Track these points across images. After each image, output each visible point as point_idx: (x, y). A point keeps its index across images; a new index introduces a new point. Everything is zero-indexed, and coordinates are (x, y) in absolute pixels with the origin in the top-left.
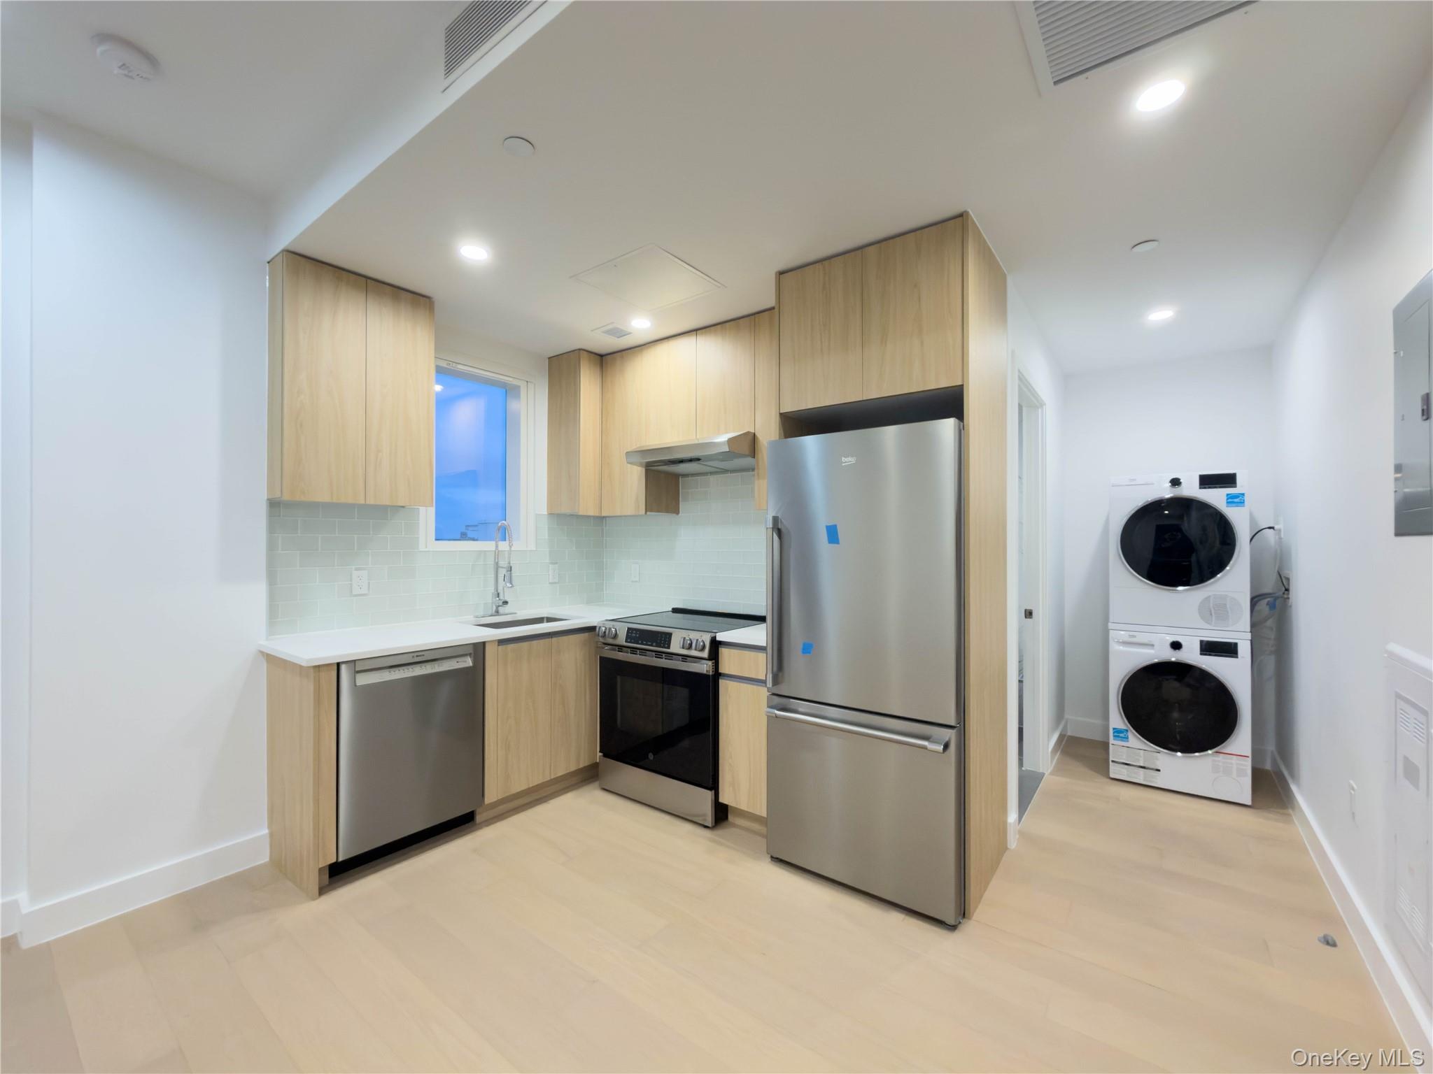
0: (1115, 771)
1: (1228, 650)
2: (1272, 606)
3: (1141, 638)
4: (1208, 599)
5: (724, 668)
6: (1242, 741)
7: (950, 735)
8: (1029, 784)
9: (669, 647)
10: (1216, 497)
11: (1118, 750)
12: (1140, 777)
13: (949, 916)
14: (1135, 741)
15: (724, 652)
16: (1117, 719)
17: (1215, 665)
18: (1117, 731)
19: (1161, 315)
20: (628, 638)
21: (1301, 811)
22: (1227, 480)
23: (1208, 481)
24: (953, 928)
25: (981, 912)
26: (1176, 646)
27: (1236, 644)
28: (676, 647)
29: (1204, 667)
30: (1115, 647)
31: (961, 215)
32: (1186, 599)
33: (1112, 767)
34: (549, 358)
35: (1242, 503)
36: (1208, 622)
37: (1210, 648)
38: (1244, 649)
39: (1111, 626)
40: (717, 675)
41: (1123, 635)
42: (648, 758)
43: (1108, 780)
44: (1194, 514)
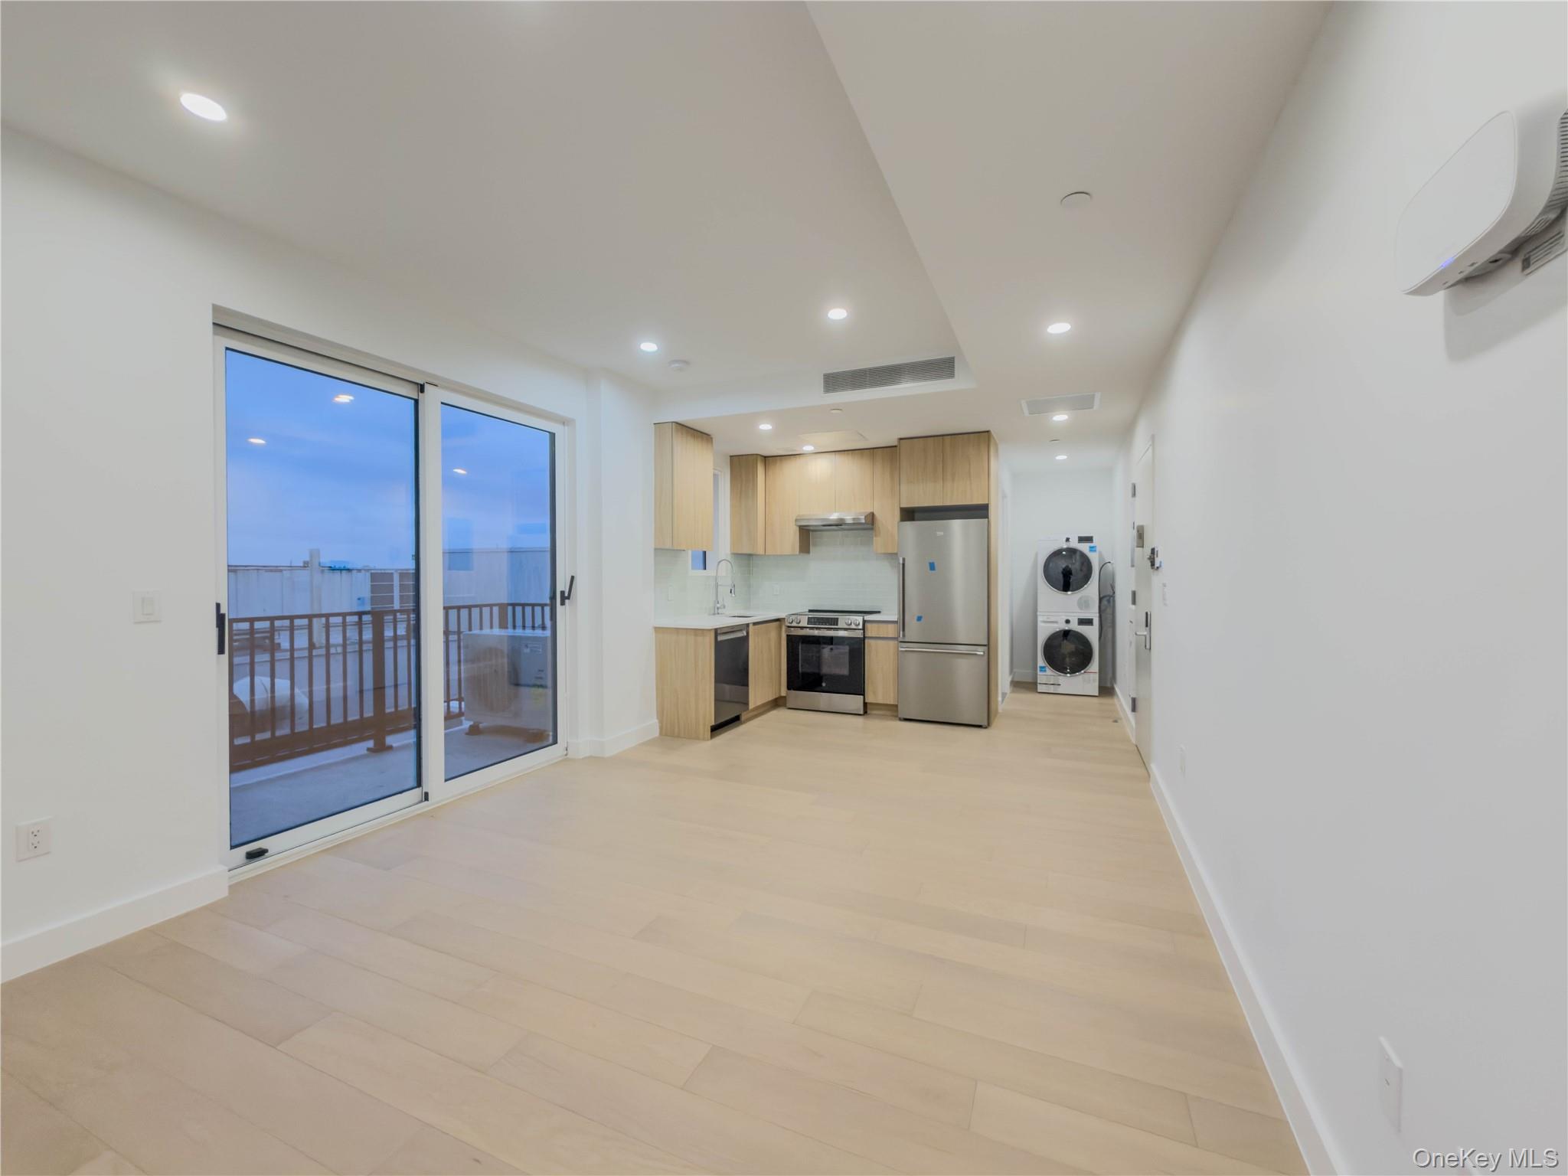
0: (1040, 688)
1: (1087, 622)
2: (1109, 601)
3: (1052, 619)
4: (1080, 598)
5: (868, 634)
6: (1094, 666)
7: (986, 648)
8: (1004, 695)
9: (837, 625)
10: (1084, 547)
11: (1042, 677)
12: (1052, 689)
13: (985, 723)
14: (1049, 671)
15: (868, 625)
16: (1041, 661)
17: (1084, 630)
18: (1041, 667)
19: (1061, 457)
20: (810, 621)
21: (1118, 696)
22: (1089, 539)
23: (1082, 539)
24: (986, 728)
25: (996, 723)
26: (1068, 622)
27: (1092, 619)
28: (841, 624)
29: (1079, 631)
30: (1040, 625)
31: (988, 432)
32: (1072, 597)
33: (1039, 686)
34: (731, 456)
35: (1095, 551)
36: (1081, 609)
37: (1082, 622)
38: (1096, 621)
39: (1038, 613)
40: (864, 637)
41: (1045, 619)
42: (821, 686)
43: (1038, 694)
44: (1078, 556)
